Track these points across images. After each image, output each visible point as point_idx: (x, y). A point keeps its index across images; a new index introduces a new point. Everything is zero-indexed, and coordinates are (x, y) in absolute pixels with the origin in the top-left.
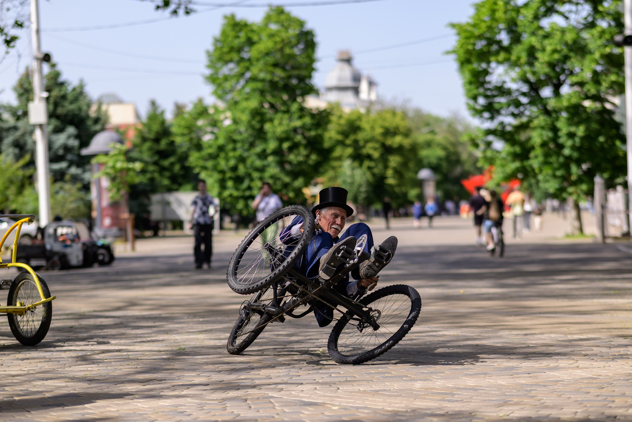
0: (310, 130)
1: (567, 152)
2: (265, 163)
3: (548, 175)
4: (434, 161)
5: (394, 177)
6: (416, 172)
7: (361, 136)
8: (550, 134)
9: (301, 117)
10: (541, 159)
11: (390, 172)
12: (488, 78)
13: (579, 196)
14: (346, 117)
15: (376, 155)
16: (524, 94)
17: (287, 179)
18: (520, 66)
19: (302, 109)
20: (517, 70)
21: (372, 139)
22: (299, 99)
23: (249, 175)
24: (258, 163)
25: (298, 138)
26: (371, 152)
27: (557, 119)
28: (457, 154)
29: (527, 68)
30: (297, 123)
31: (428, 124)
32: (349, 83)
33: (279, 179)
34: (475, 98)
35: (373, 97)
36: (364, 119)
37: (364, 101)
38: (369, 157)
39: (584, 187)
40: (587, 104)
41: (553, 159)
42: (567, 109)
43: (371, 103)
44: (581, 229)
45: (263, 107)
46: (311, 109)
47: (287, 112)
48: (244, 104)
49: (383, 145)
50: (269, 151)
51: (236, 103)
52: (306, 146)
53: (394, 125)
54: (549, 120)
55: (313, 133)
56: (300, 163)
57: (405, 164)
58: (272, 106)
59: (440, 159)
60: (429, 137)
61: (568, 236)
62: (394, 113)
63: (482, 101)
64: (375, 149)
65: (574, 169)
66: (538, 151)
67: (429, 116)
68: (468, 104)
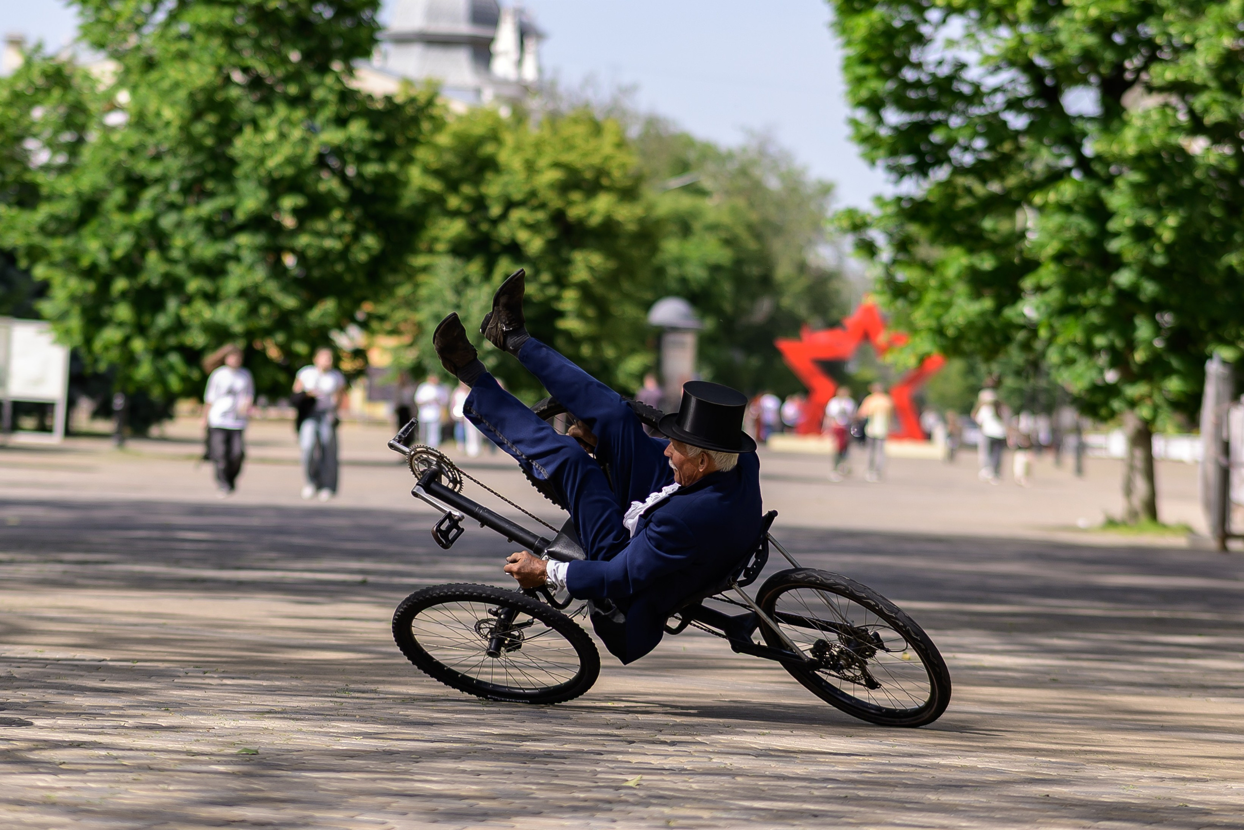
0: (362, 159)
1: (1124, 278)
2: (227, 247)
3: (1074, 344)
4: (696, 272)
5: (581, 315)
6: (648, 306)
7: (493, 188)
8: (1088, 227)
9: (341, 122)
10: (1055, 295)
11: (569, 300)
12: (915, 55)
13: (1156, 409)
14: (454, 126)
15: (535, 245)
16: (1015, 105)
17: (290, 302)
18: (1014, 24)
19: (346, 96)
20: (1004, 32)
21: (531, 200)
22: (337, 66)
23: (175, 285)
24: (207, 251)
25: (329, 183)
26: (523, 236)
27: (1109, 182)
28: (766, 261)
29: (1028, 31)
30: (333, 136)
31: (683, 167)
32: (464, 28)
33: (267, 300)
34: (874, 105)
35: (529, 72)
36: (509, 139)
37: (505, 82)
38: (514, 250)
39: (1174, 385)
40: (1198, 146)
41: (1088, 298)
42: (1138, 161)
43: (525, 88)
44: (1151, 509)
45: (228, 80)
46: (370, 97)
47: (303, 99)
48: (174, 72)
49: (558, 218)
50: (240, 216)
51: (150, 64)
52: (347, 206)
53: (596, 160)
54: (1089, 186)
55: (372, 169)
56: (326, 256)
57: (612, 280)
58: (256, 83)
59: (715, 269)
60: (686, 202)
61: (1111, 523)
62: (597, 129)
63: (893, 117)
64: (534, 228)
65: (1143, 330)
66: (1048, 274)
67: (688, 142)
68: (854, 123)
